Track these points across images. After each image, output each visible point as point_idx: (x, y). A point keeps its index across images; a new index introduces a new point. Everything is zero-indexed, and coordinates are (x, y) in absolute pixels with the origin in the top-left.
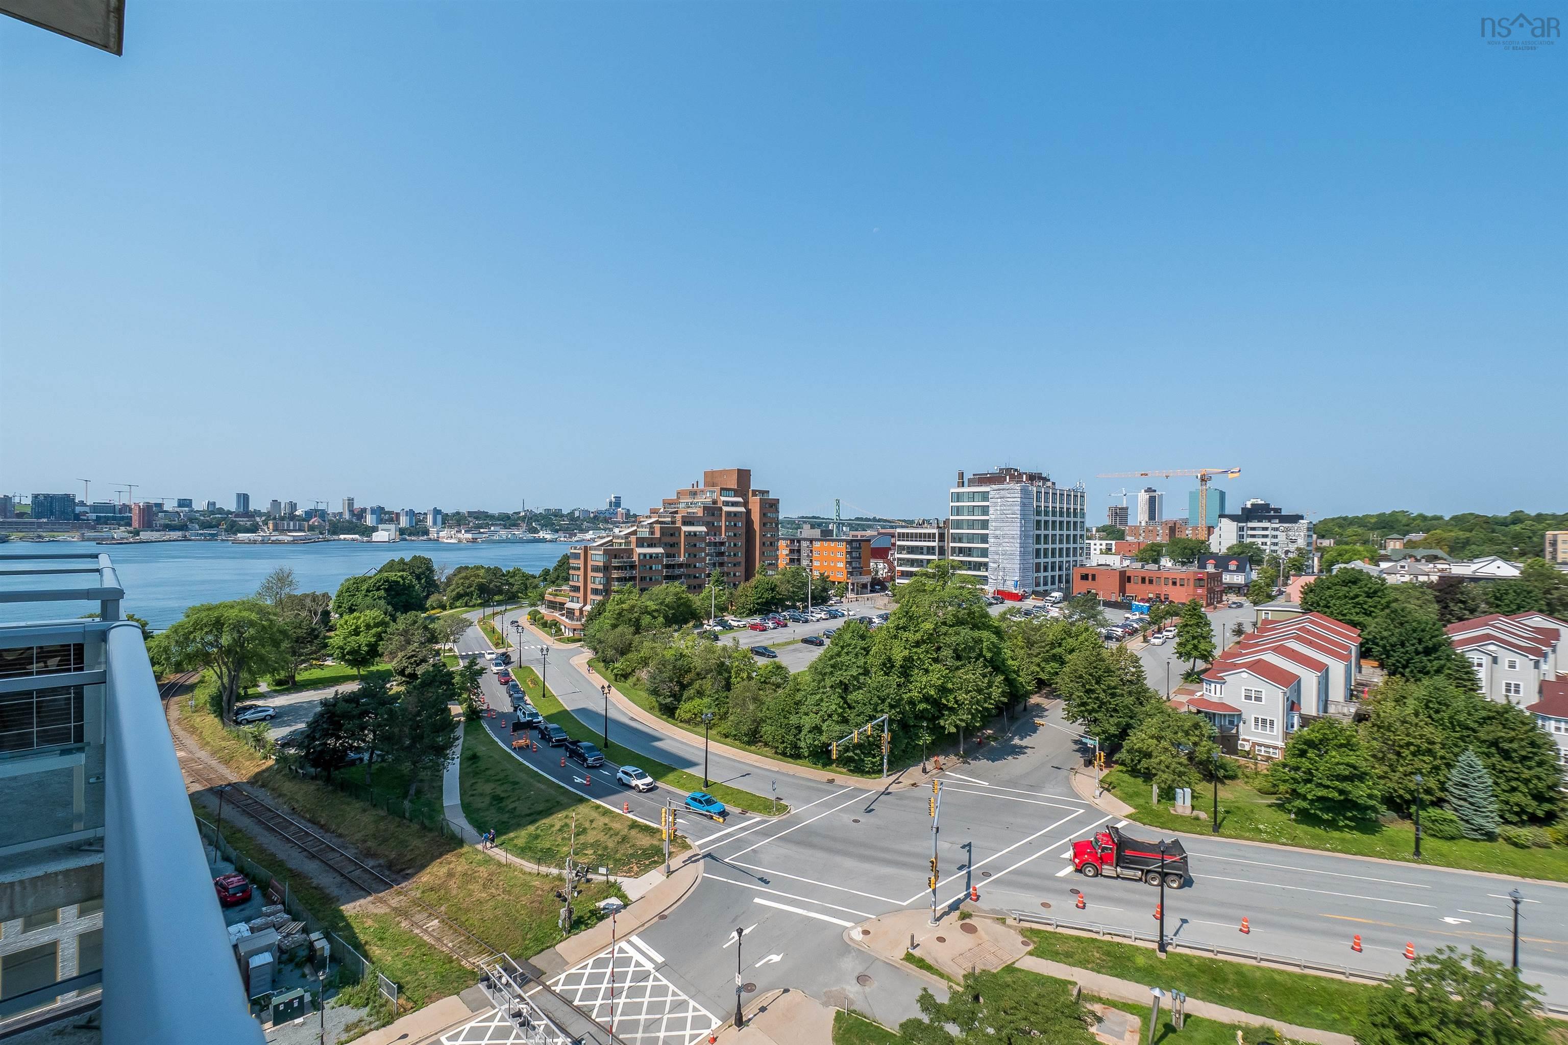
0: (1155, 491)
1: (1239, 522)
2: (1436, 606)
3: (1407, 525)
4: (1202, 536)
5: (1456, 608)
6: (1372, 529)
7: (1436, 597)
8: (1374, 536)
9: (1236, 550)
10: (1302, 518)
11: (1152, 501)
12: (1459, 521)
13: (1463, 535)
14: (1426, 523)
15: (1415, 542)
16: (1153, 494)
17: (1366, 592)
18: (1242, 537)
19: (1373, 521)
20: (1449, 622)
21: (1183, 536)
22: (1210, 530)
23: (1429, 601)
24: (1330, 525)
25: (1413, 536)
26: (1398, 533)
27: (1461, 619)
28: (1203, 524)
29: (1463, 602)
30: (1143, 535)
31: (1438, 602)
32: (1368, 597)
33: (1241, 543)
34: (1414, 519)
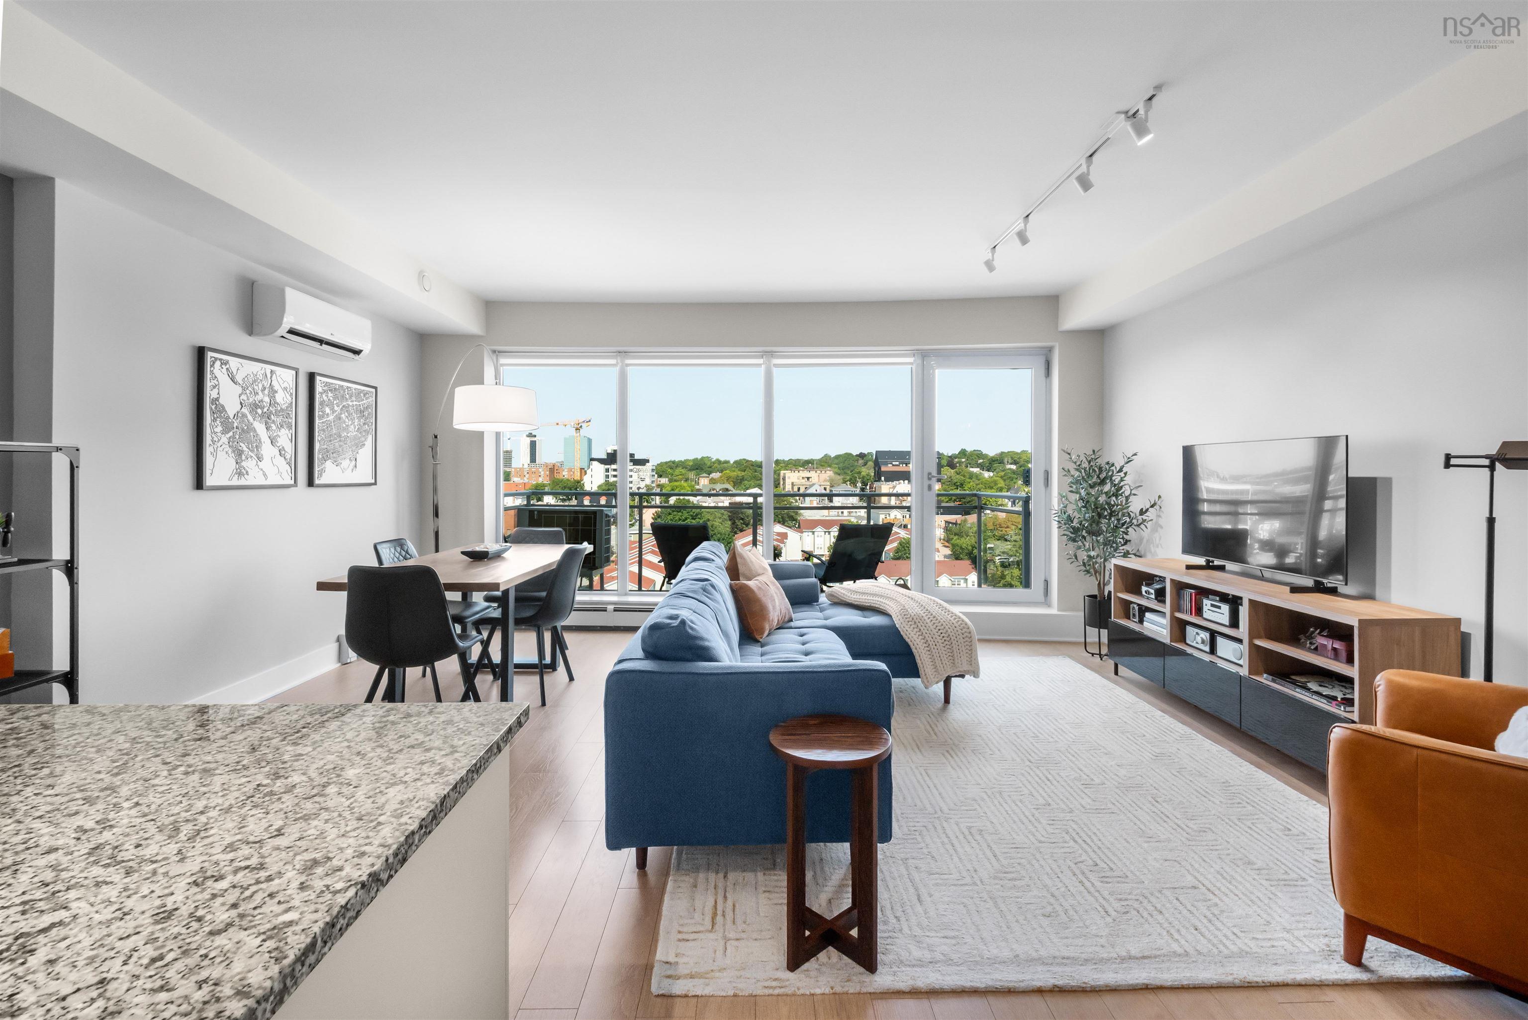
0: (535, 436)
1: (606, 464)
2: (729, 523)
3: (711, 467)
4: (577, 477)
5: (739, 523)
6: (690, 470)
7: (729, 516)
8: (692, 475)
9: (604, 487)
10: (648, 461)
11: (533, 445)
12: (738, 463)
13: (741, 474)
14: (721, 466)
15: (714, 480)
16: (533, 439)
18: (607, 476)
19: (691, 464)
20: (736, 533)
21: (561, 477)
22: (583, 471)
23: (726, 520)
24: (665, 467)
25: (714, 475)
26: (705, 472)
27: (742, 531)
28: (578, 465)
29: (742, 519)
30: (527, 476)
31: (730, 520)
33: (607, 483)
34: (714, 463)
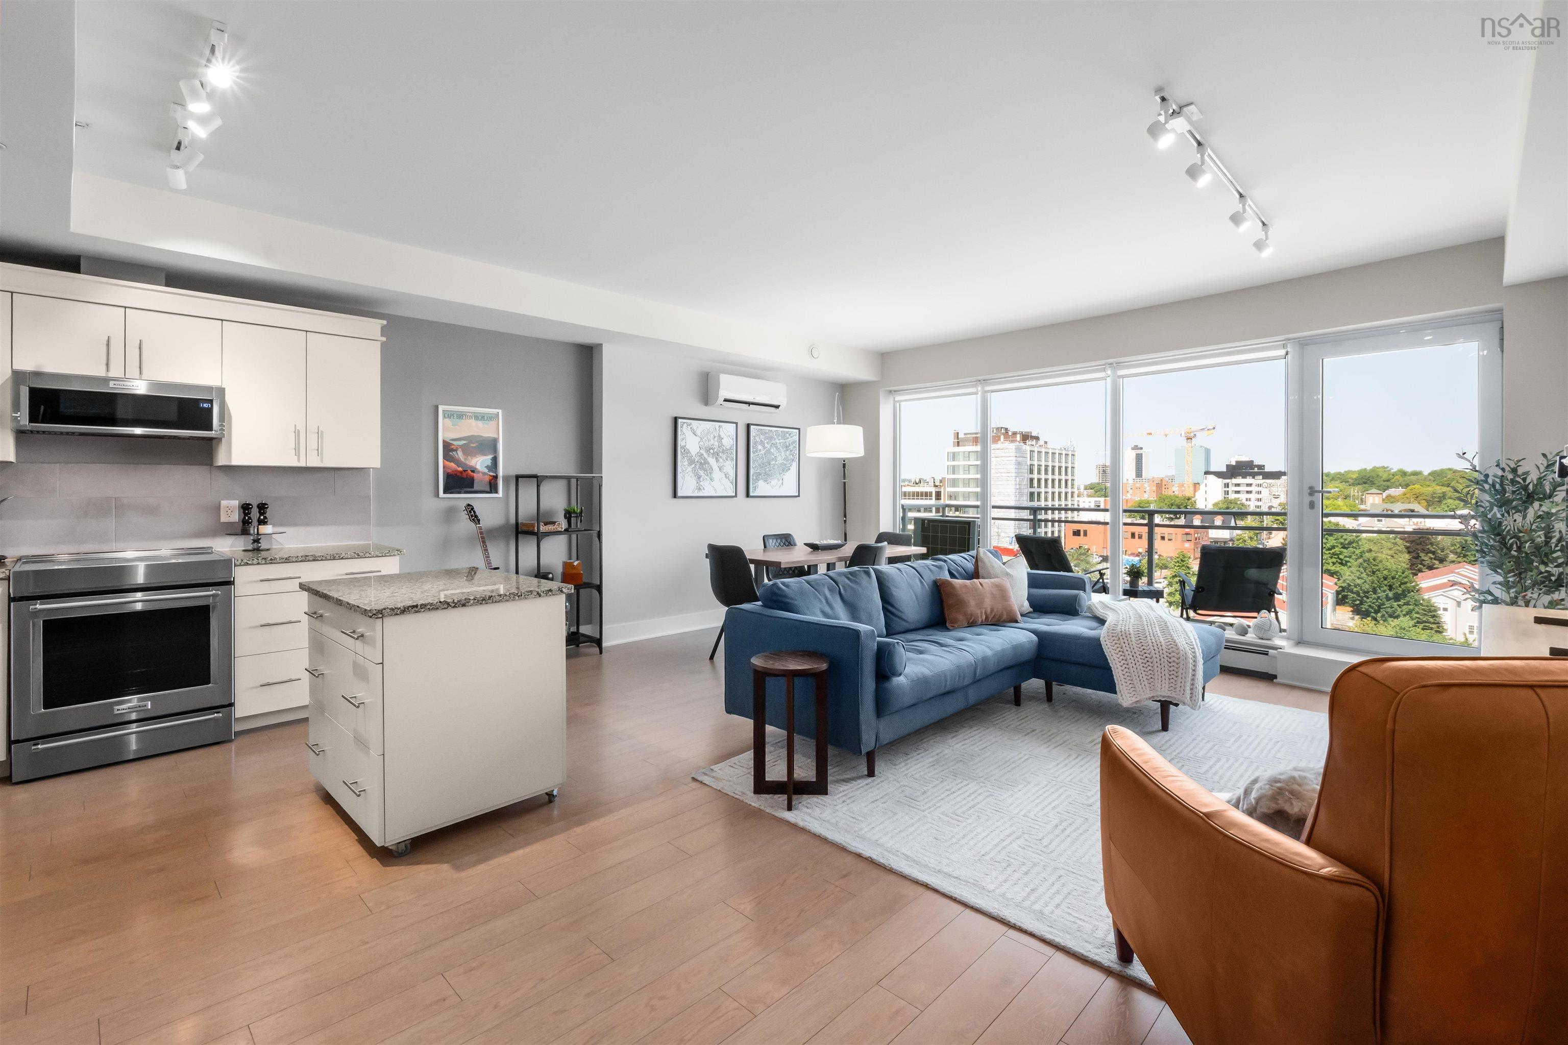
0: (1142, 448)
1: (1224, 478)
2: (1407, 556)
3: (1388, 481)
4: (1189, 492)
5: (1426, 558)
6: (1353, 484)
7: (1407, 548)
8: (1354, 491)
9: (1221, 505)
10: (1283, 473)
11: (1139, 458)
12: (1437, 476)
13: (1439, 490)
14: (1405, 479)
15: (1393, 497)
16: (1139, 452)
17: (1342, 544)
18: (1227, 493)
19: (1355, 476)
20: (1420, 571)
21: (1170, 493)
22: (1196, 485)
23: (1400, 552)
25: (1392, 491)
26: (1378, 488)
27: (1431, 568)
28: (1189, 480)
29: (1433, 553)
30: (1131, 492)
31: (1409, 552)
32: (1343, 548)
33: (1226, 500)
34: (1394, 474)
